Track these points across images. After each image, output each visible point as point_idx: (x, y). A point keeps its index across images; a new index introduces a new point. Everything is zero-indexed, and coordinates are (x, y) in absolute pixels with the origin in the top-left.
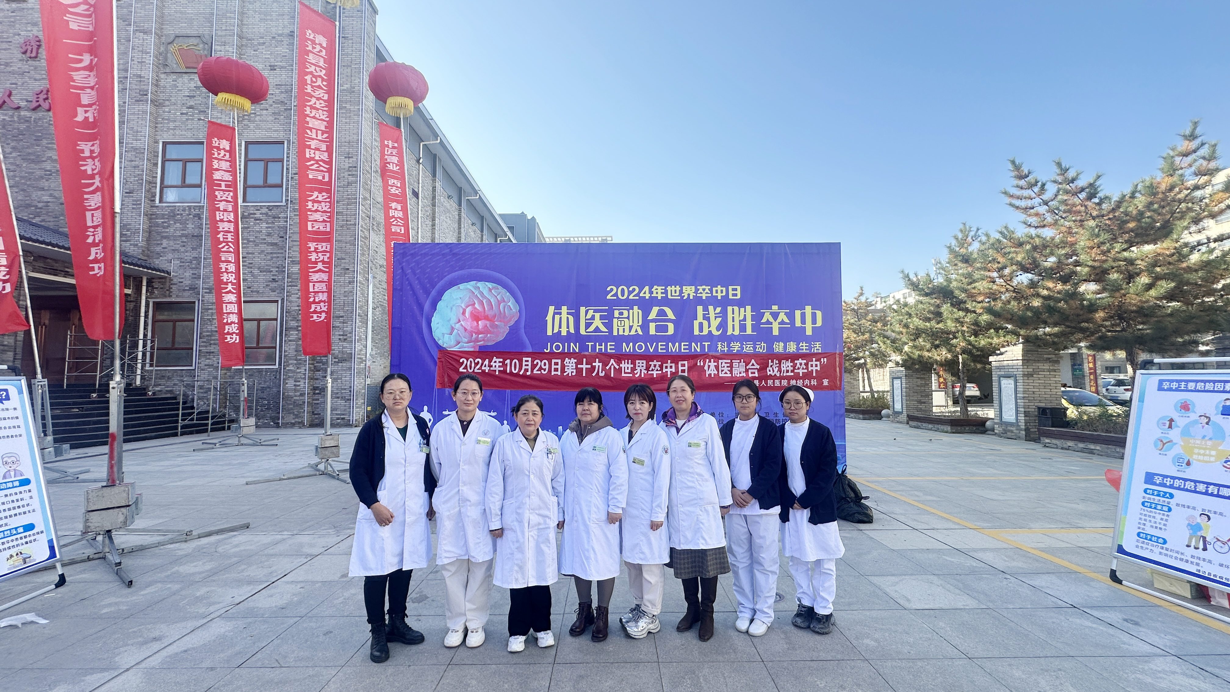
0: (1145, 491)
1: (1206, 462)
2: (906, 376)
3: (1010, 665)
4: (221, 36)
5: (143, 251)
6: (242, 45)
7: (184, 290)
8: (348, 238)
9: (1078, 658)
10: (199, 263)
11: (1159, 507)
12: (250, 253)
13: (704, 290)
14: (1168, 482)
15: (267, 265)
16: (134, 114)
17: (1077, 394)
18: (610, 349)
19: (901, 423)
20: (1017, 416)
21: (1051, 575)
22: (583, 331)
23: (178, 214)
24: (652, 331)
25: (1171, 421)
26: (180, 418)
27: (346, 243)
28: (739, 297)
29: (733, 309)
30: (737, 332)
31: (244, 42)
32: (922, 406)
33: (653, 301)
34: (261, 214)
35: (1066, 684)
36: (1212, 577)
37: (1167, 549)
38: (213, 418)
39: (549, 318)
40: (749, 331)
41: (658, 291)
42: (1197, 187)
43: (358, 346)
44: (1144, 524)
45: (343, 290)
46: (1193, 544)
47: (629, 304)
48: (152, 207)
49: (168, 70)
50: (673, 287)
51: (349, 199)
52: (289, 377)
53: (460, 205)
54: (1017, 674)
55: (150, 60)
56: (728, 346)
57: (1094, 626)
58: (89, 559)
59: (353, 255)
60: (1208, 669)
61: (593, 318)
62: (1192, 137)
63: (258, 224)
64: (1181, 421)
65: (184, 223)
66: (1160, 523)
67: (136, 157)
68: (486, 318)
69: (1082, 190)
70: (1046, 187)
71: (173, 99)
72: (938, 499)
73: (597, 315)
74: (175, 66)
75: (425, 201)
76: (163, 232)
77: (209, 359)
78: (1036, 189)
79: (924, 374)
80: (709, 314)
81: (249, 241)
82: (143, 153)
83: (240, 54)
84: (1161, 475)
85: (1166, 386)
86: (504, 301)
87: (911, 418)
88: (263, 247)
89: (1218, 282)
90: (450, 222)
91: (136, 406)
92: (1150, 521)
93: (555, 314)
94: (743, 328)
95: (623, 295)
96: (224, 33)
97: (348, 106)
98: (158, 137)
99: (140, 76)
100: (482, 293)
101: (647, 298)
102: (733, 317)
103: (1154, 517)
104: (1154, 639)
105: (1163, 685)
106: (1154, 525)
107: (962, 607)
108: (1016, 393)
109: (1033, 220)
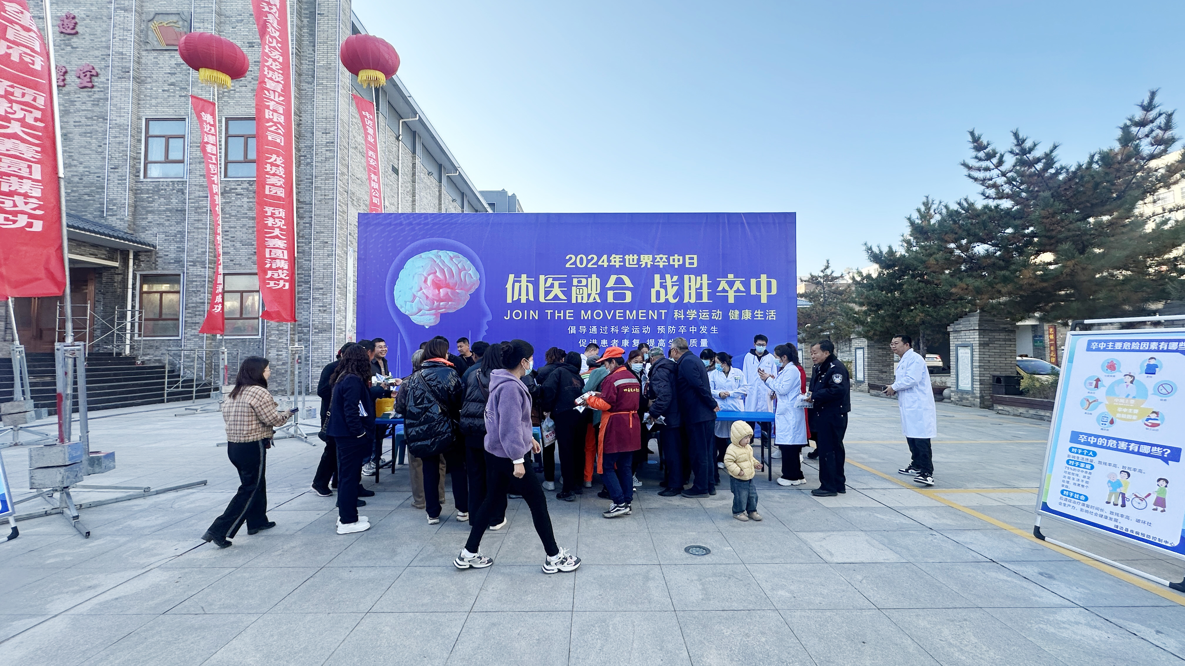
0: (1070, 450)
1: (1128, 420)
2: (868, 346)
3: (917, 616)
4: (200, 13)
5: (129, 225)
6: (221, 23)
7: (170, 263)
8: (327, 212)
9: (987, 610)
10: (183, 237)
11: (1082, 465)
12: (232, 228)
13: (661, 258)
14: (1092, 440)
15: (249, 239)
16: (117, 91)
17: (1033, 363)
18: (569, 317)
19: (862, 391)
20: (972, 385)
21: (977, 532)
22: (542, 299)
23: (162, 190)
24: (610, 299)
25: (1098, 380)
26: (166, 386)
27: (325, 217)
28: (695, 265)
29: (690, 278)
30: (693, 300)
31: (223, 19)
32: (884, 376)
33: (611, 270)
34: (242, 189)
35: (969, 633)
36: (1129, 532)
37: (1088, 506)
38: (197, 386)
39: (509, 286)
40: (705, 299)
41: (616, 260)
42: (1152, 157)
43: (338, 317)
44: (1068, 482)
45: (322, 263)
46: (1112, 500)
47: (587, 272)
48: (136, 182)
49: (149, 48)
50: (631, 255)
51: (327, 174)
52: (272, 347)
53: (440, 181)
54: (923, 623)
55: (131, 37)
56: (685, 314)
57: (1009, 579)
58: (46, 514)
59: (332, 229)
60: (1112, 620)
61: (552, 286)
62: (1148, 108)
63: (239, 198)
64: (1107, 381)
65: (168, 198)
66: (1082, 481)
67: (120, 133)
68: (447, 286)
69: (1038, 160)
70: (1004, 159)
71: (154, 76)
72: (882, 461)
73: (556, 283)
74: (156, 43)
75: (405, 177)
76: (149, 207)
77: (195, 329)
78: (995, 161)
79: (885, 345)
80: (666, 282)
81: (231, 215)
82: (127, 129)
83: (219, 31)
84: (1085, 434)
85: (1094, 346)
86: (465, 269)
87: (872, 387)
88: (245, 221)
89: (1171, 251)
90: (430, 198)
91: (124, 374)
92: (1074, 479)
93: (515, 282)
94: (699, 296)
95: (581, 264)
96: (202, 10)
97: (325, 82)
98: (141, 114)
99: (122, 54)
100: (443, 262)
101: (606, 266)
102: (690, 286)
103: (1077, 475)
104: (1064, 590)
105: (1065, 635)
106: (1077, 483)
107: (883, 561)
108: (972, 362)
109: (992, 192)
